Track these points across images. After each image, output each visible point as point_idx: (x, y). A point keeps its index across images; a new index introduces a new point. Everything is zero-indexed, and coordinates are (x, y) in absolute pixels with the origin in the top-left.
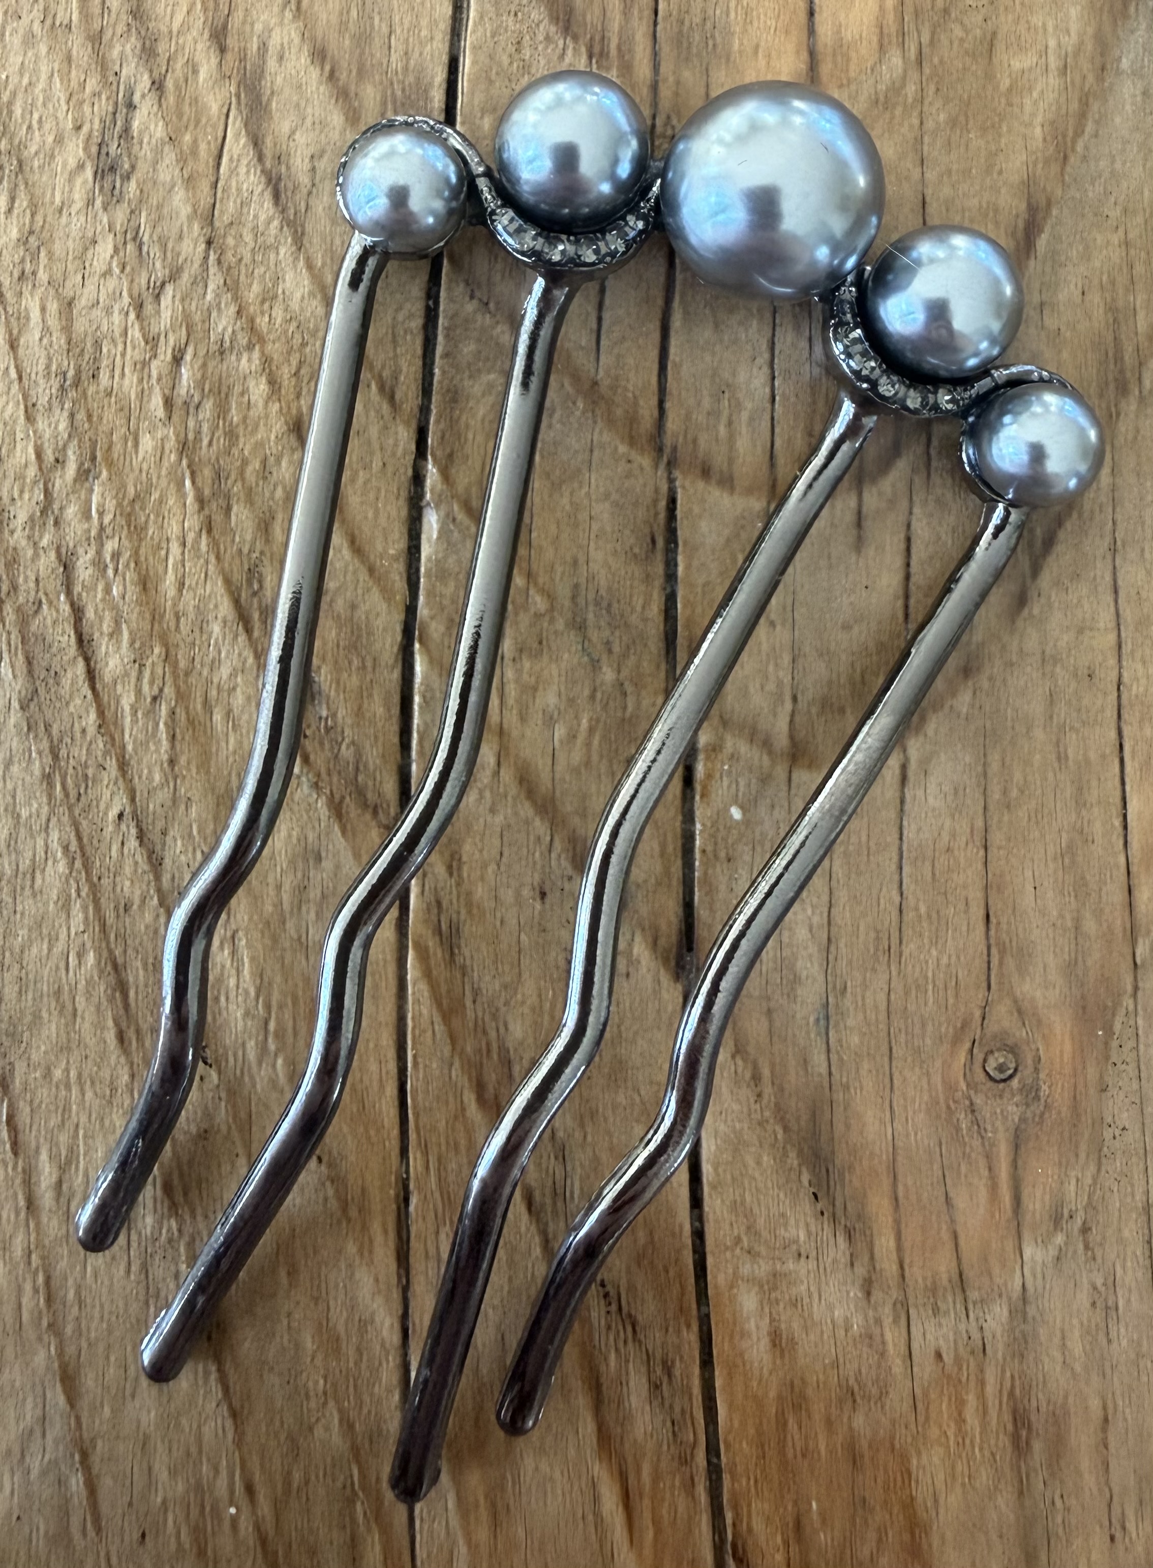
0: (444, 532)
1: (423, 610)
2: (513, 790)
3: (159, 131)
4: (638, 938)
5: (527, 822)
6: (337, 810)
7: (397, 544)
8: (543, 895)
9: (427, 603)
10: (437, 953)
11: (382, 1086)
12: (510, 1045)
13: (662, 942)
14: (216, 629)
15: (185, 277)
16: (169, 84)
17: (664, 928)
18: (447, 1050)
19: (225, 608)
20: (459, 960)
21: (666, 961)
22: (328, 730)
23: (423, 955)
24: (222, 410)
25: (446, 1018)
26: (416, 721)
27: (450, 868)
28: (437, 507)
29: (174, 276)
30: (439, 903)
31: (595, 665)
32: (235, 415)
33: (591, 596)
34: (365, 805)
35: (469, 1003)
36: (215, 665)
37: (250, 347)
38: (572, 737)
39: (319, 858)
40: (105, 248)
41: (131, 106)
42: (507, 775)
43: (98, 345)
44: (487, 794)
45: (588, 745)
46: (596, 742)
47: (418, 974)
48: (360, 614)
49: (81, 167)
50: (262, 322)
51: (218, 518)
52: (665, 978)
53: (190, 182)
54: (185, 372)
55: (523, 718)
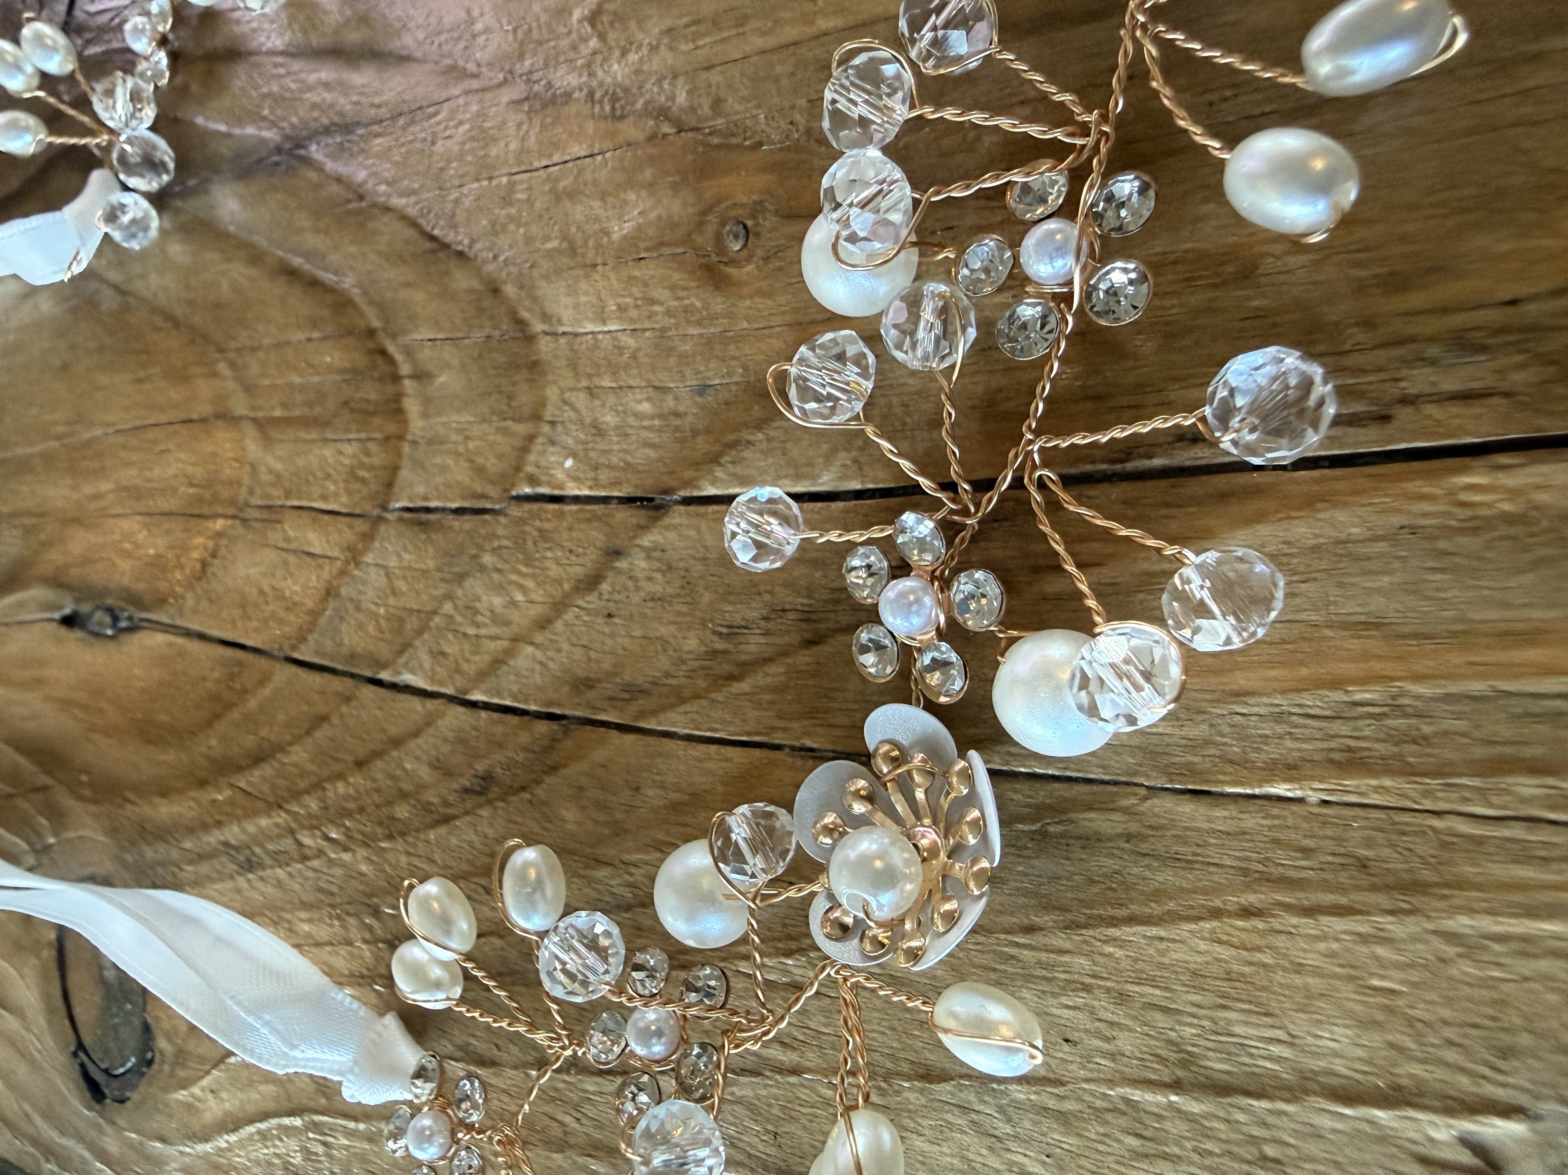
0: (412, 671)
1: (450, 691)
2: (548, 634)
3: (236, 829)
4: (638, 542)
5: (566, 624)
6: (554, 769)
7: (416, 703)
8: (610, 616)
9: (448, 687)
10: (641, 703)
11: (727, 760)
12: (704, 649)
13: (643, 522)
14: (454, 841)
15: (294, 825)
16: (218, 817)
17: (634, 521)
18: (704, 703)
19: (442, 830)
20: (646, 686)
21: (656, 519)
22: (509, 769)
23: (642, 714)
24: (349, 814)
25: (683, 701)
26: (508, 703)
27: (591, 687)
28: (399, 673)
29: (292, 832)
30: (611, 699)
31: (483, 568)
32: (352, 806)
33: (446, 569)
34: (552, 747)
35: (673, 682)
36: (471, 844)
37: (324, 789)
38: (522, 588)
39: (581, 788)
40: (280, 873)
41: (226, 844)
42: (539, 638)
43: (320, 890)
44: (549, 654)
45: (524, 575)
46: (524, 569)
47: (653, 720)
48: (450, 735)
49: (249, 881)
50: (314, 779)
51: (400, 827)
52: (666, 521)
53: (256, 813)
54: (334, 835)
55: (508, 623)
